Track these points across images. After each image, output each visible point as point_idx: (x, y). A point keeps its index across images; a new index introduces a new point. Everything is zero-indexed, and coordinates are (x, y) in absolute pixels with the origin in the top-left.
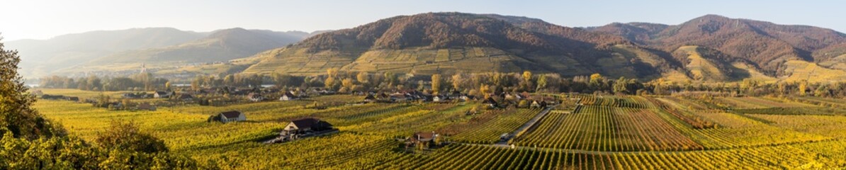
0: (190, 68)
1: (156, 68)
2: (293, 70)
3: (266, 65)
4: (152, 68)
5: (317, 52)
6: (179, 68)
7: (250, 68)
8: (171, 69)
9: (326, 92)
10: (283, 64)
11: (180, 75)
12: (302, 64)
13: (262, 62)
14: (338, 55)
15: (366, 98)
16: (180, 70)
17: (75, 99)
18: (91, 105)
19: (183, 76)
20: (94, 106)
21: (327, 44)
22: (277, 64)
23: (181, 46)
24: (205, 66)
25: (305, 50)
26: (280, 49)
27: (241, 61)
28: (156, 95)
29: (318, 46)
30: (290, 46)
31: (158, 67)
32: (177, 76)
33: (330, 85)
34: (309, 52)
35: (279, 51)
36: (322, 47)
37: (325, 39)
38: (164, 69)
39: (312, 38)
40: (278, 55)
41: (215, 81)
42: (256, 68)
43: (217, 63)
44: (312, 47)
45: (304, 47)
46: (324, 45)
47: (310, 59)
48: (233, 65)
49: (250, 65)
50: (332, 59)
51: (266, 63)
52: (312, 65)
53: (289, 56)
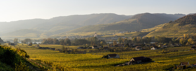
0: (119, 34)
1: (102, 34)
2: (171, 34)
3: (158, 32)
4: (101, 34)
5: (184, 25)
6: (115, 34)
7: (149, 34)
8: (110, 35)
9: (178, 45)
10: (166, 31)
11: (113, 38)
12: (176, 31)
13: (156, 30)
14: (195, 26)
15: (191, 48)
16: (114, 35)
17: (54, 49)
18: (59, 51)
19: (115, 38)
20: (60, 52)
21: (189, 21)
22: (163, 32)
23: (116, 23)
24: (127, 33)
25: (178, 24)
26: (166, 24)
27: (146, 30)
28: (93, 47)
29: (185, 22)
30: (171, 22)
31: (104, 34)
32: (112, 38)
33: (182, 42)
34: (180, 25)
35: (165, 25)
36: (187, 23)
37: (188, 18)
38: (106, 35)
39: (182, 18)
40: (164, 27)
41: (128, 41)
42: (152, 34)
43: (133, 32)
44: (182, 22)
45: (178, 23)
46: (188, 21)
47: (180, 29)
48: (141, 32)
49: (149, 32)
50: (191, 29)
51: (158, 31)
52: (181, 32)
53: (170, 27)
